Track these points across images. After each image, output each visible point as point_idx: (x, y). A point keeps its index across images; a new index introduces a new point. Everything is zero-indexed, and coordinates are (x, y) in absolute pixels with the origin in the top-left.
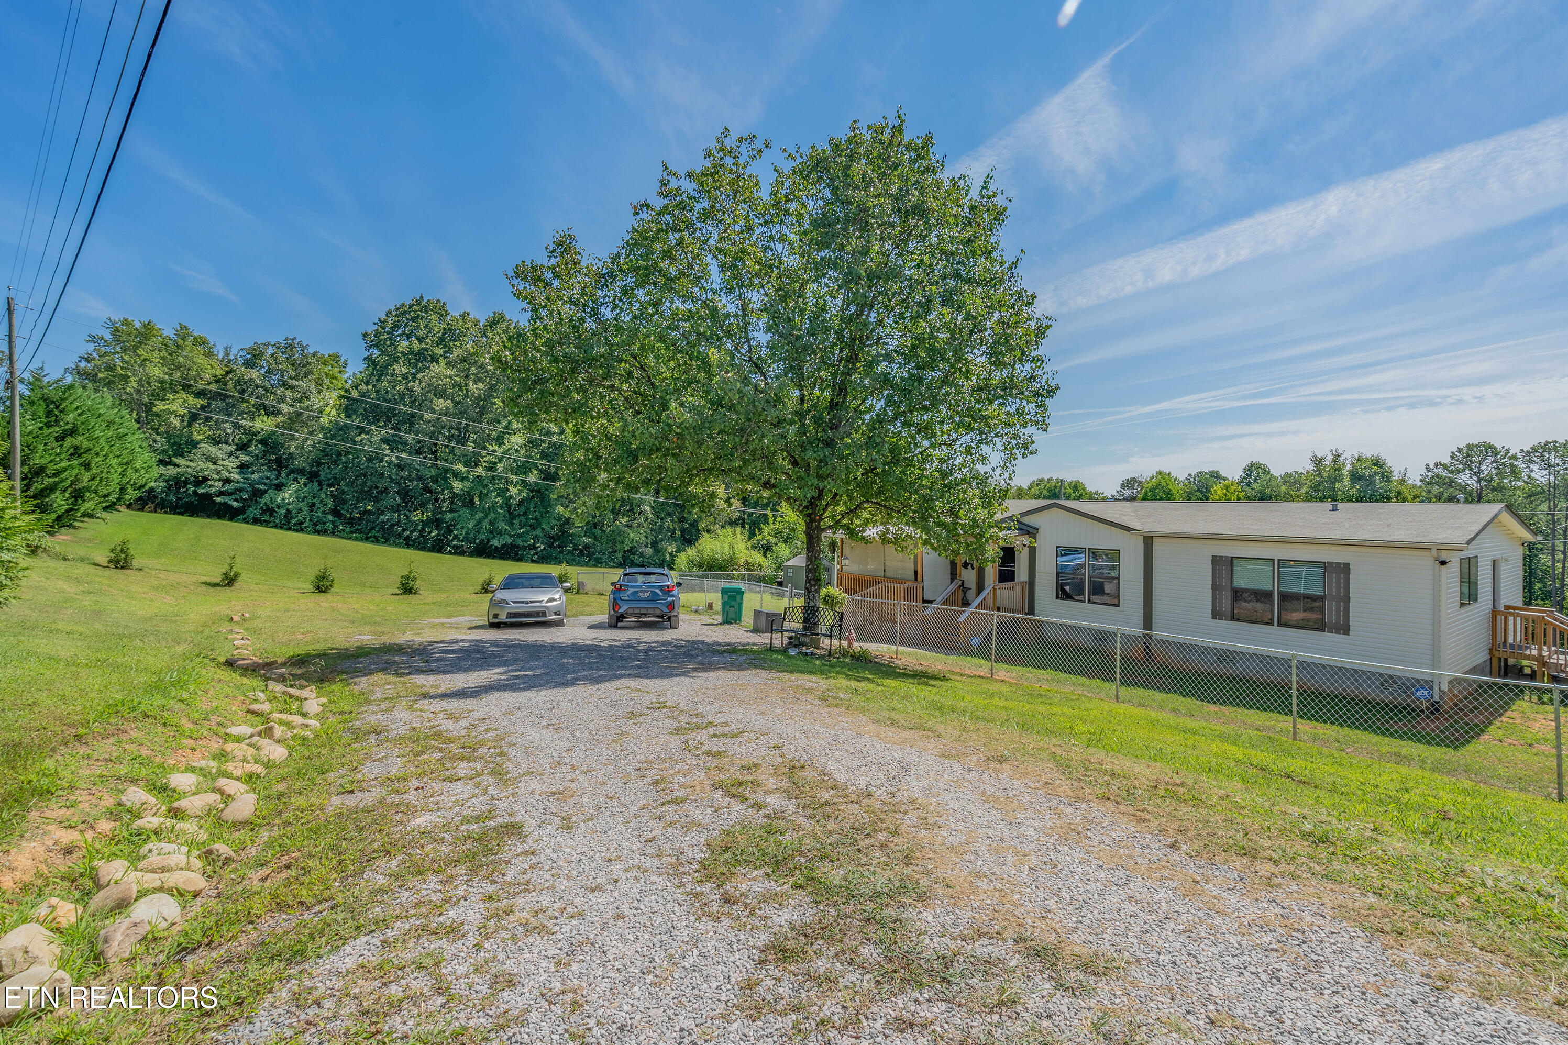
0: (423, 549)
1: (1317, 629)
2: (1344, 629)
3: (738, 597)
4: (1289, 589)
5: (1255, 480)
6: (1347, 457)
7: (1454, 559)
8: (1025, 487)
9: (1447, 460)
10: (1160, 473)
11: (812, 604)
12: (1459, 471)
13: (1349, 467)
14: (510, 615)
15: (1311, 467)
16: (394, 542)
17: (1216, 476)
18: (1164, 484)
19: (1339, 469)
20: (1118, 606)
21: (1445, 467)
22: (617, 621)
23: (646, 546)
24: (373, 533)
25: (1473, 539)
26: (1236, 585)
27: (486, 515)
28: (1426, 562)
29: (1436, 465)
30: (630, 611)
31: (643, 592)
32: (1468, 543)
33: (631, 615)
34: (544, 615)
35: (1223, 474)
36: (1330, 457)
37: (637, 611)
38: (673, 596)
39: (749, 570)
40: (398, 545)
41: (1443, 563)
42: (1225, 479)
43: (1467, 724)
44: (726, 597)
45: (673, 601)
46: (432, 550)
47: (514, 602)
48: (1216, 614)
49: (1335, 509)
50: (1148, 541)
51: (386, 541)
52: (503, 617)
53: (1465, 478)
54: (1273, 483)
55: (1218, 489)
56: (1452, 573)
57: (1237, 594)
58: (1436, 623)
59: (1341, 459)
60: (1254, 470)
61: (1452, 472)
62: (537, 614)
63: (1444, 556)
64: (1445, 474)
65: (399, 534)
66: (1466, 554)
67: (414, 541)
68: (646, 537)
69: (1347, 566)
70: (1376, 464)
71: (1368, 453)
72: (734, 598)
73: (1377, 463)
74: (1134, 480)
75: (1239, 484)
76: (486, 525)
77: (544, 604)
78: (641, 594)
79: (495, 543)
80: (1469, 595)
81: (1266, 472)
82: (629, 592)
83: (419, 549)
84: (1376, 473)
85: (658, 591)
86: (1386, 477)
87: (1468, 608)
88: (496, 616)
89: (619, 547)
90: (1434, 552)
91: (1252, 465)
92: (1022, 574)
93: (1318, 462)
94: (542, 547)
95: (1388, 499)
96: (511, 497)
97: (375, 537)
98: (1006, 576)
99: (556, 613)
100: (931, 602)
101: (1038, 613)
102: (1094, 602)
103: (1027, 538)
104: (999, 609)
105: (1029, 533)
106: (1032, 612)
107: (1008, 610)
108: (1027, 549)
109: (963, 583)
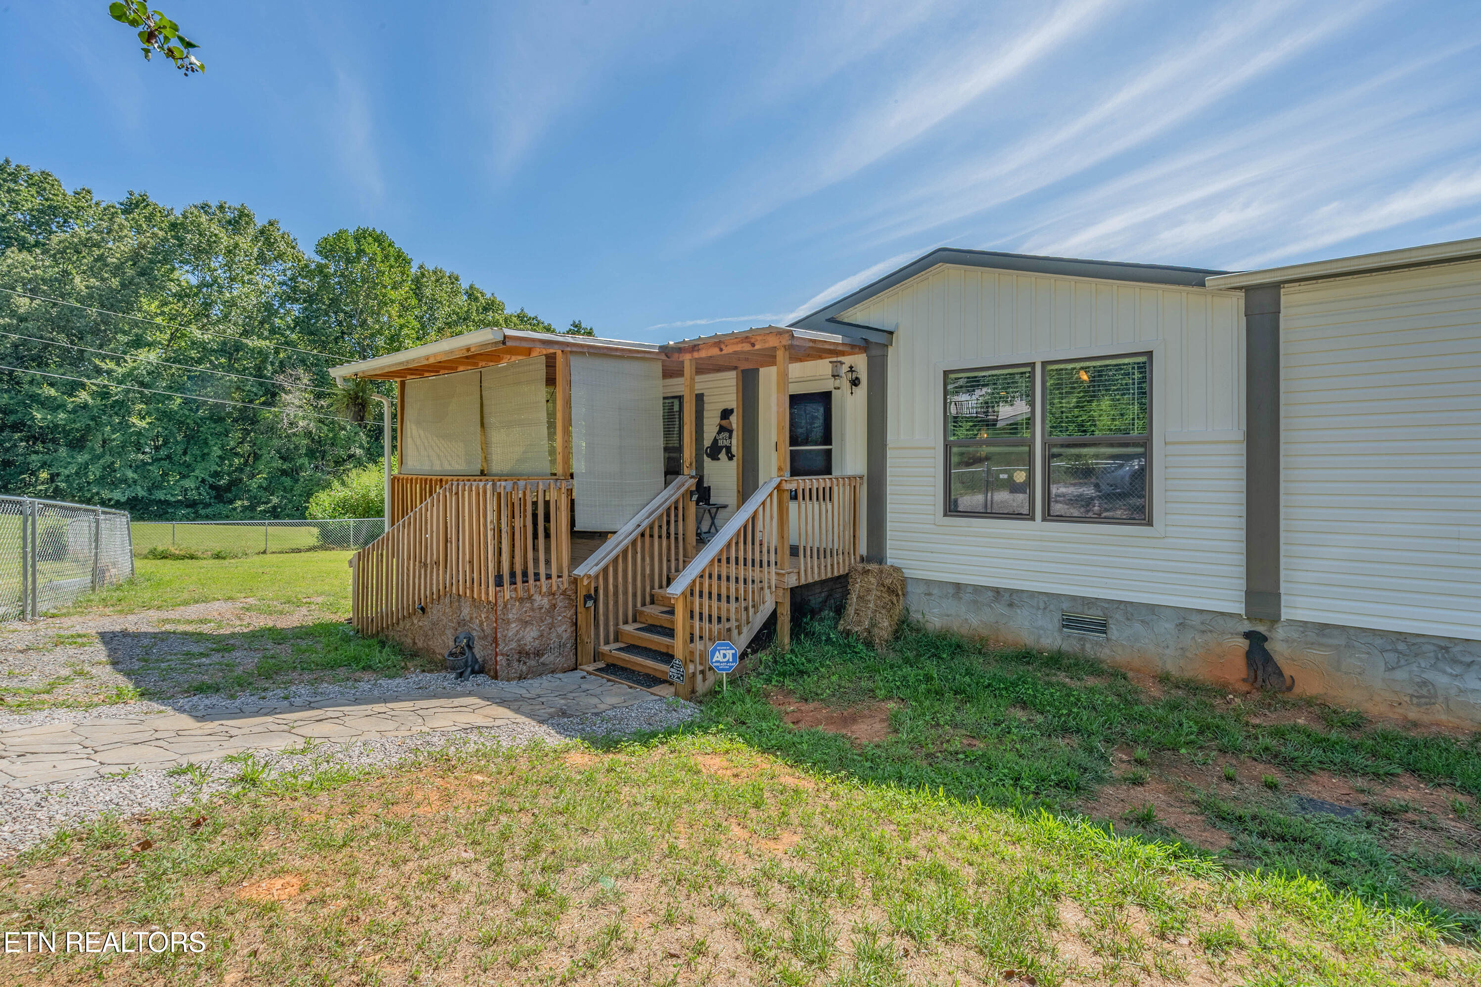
50: (1263, 302)
92: (851, 457)
98: (812, 465)
100: (601, 536)
101: (893, 555)
102: (1060, 518)
103: (860, 361)
104: (794, 551)
105: (865, 346)
106: (876, 554)
107: (822, 553)
108: (862, 392)
109: (702, 493)
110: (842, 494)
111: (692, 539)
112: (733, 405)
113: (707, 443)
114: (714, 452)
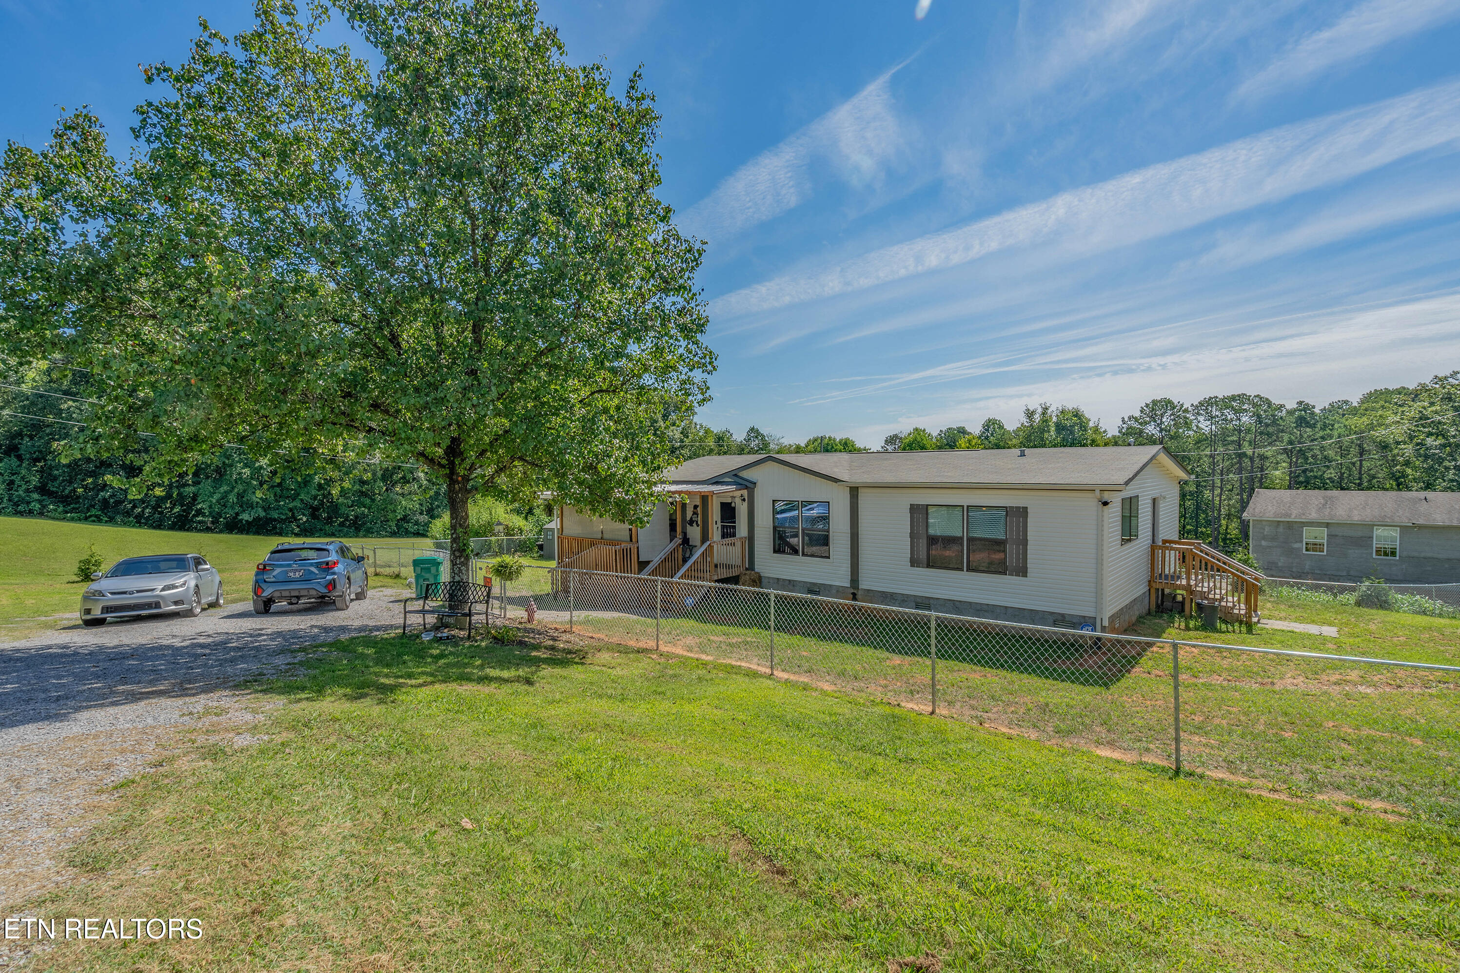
0: (159, 527)
1: (1000, 573)
2: (1022, 571)
3: (433, 570)
4: (978, 533)
5: (992, 435)
6: (1053, 410)
7: (1116, 500)
8: (803, 445)
9: (1137, 414)
10: (916, 429)
11: (457, 578)
12: (1146, 423)
13: (1054, 419)
14: (107, 609)
15: (1025, 420)
16: (122, 521)
17: (962, 431)
18: (919, 439)
19: (1046, 421)
20: (828, 557)
21: (1136, 419)
22: (265, 607)
23: (421, 514)
24: (94, 512)
25: (1131, 480)
26: (931, 531)
27: (233, 488)
28: (1090, 502)
29: (1130, 418)
30: (277, 594)
31: (295, 571)
32: (1127, 483)
33: (282, 597)
34: (157, 605)
35: (969, 429)
36: (1040, 410)
37: (287, 594)
38: (334, 573)
39: (507, 534)
40: (125, 524)
41: (1105, 504)
42: (969, 433)
43: (1124, 657)
44: (418, 569)
45: (334, 580)
46: (172, 528)
47: (112, 593)
48: (914, 562)
49: (1023, 455)
50: (854, 491)
51: (111, 520)
52: (97, 613)
53: (1151, 429)
54: (1006, 436)
55: (962, 442)
56: (1114, 512)
57: (933, 540)
58: (1099, 562)
59: (1049, 411)
60: (991, 425)
61: (1141, 424)
62: (149, 606)
63: (1106, 496)
64: (1136, 425)
65: (127, 512)
66: (1128, 492)
67: (147, 519)
68: (421, 505)
69: (1025, 509)
70: (1076, 416)
71: (1070, 406)
72: (428, 570)
73: (1077, 414)
74: (896, 436)
75: (980, 437)
76: (232, 498)
77: (157, 593)
78: (292, 574)
79: (245, 517)
80: (1128, 533)
81: (1001, 427)
82: (275, 573)
83: (154, 528)
84: (1075, 424)
85: (313, 569)
86: (1083, 427)
87: (1129, 545)
88: (88, 611)
89: (391, 516)
90: (1098, 493)
91: (989, 420)
92: (742, 530)
93: (1030, 414)
94: (305, 519)
95: (1084, 445)
96: (261, 467)
97: (96, 516)
98: (728, 532)
99: (176, 603)
100: (648, 563)
101: (757, 568)
102: (807, 555)
103: (745, 493)
104: (716, 566)
105: (747, 488)
106: (751, 567)
107: (729, 567)
108: (746, 504)
109: (686, 541)
110: (738, 544)
111: (680, 562)
112: (698, 503)
113: (688, 519)
114: (691, 523)
